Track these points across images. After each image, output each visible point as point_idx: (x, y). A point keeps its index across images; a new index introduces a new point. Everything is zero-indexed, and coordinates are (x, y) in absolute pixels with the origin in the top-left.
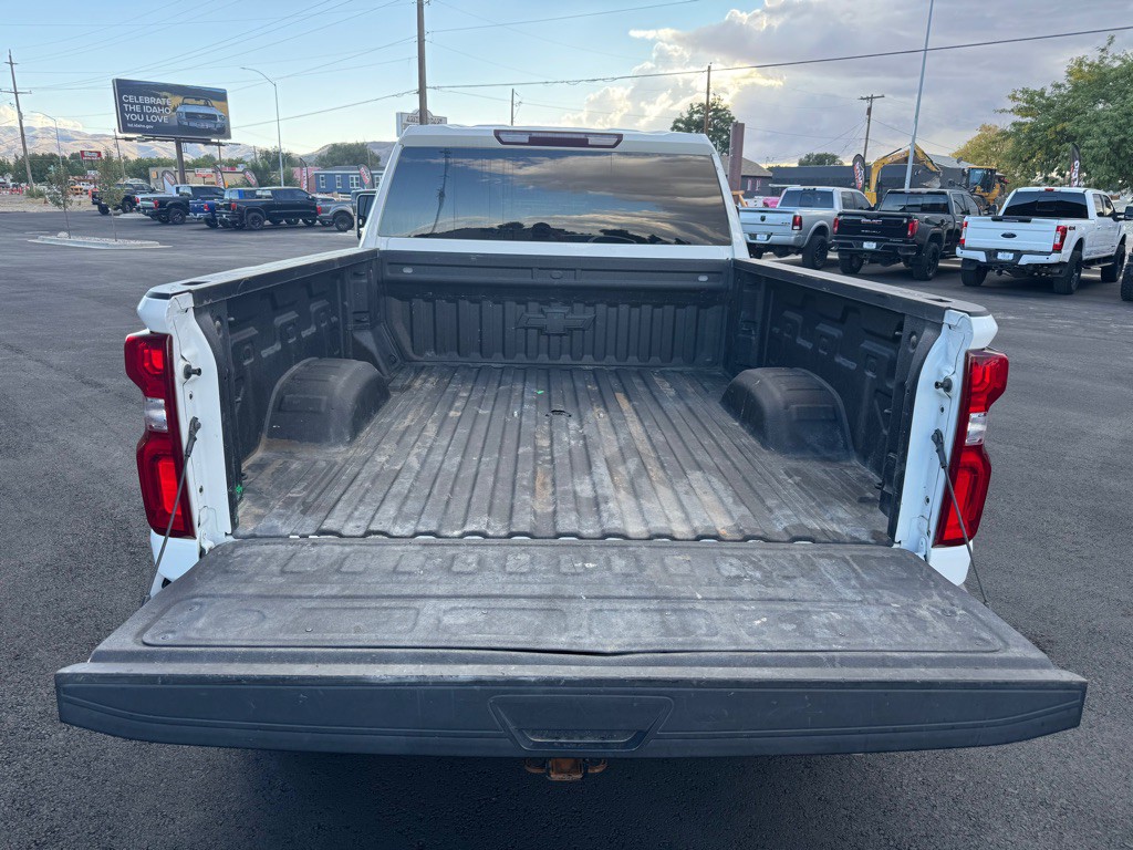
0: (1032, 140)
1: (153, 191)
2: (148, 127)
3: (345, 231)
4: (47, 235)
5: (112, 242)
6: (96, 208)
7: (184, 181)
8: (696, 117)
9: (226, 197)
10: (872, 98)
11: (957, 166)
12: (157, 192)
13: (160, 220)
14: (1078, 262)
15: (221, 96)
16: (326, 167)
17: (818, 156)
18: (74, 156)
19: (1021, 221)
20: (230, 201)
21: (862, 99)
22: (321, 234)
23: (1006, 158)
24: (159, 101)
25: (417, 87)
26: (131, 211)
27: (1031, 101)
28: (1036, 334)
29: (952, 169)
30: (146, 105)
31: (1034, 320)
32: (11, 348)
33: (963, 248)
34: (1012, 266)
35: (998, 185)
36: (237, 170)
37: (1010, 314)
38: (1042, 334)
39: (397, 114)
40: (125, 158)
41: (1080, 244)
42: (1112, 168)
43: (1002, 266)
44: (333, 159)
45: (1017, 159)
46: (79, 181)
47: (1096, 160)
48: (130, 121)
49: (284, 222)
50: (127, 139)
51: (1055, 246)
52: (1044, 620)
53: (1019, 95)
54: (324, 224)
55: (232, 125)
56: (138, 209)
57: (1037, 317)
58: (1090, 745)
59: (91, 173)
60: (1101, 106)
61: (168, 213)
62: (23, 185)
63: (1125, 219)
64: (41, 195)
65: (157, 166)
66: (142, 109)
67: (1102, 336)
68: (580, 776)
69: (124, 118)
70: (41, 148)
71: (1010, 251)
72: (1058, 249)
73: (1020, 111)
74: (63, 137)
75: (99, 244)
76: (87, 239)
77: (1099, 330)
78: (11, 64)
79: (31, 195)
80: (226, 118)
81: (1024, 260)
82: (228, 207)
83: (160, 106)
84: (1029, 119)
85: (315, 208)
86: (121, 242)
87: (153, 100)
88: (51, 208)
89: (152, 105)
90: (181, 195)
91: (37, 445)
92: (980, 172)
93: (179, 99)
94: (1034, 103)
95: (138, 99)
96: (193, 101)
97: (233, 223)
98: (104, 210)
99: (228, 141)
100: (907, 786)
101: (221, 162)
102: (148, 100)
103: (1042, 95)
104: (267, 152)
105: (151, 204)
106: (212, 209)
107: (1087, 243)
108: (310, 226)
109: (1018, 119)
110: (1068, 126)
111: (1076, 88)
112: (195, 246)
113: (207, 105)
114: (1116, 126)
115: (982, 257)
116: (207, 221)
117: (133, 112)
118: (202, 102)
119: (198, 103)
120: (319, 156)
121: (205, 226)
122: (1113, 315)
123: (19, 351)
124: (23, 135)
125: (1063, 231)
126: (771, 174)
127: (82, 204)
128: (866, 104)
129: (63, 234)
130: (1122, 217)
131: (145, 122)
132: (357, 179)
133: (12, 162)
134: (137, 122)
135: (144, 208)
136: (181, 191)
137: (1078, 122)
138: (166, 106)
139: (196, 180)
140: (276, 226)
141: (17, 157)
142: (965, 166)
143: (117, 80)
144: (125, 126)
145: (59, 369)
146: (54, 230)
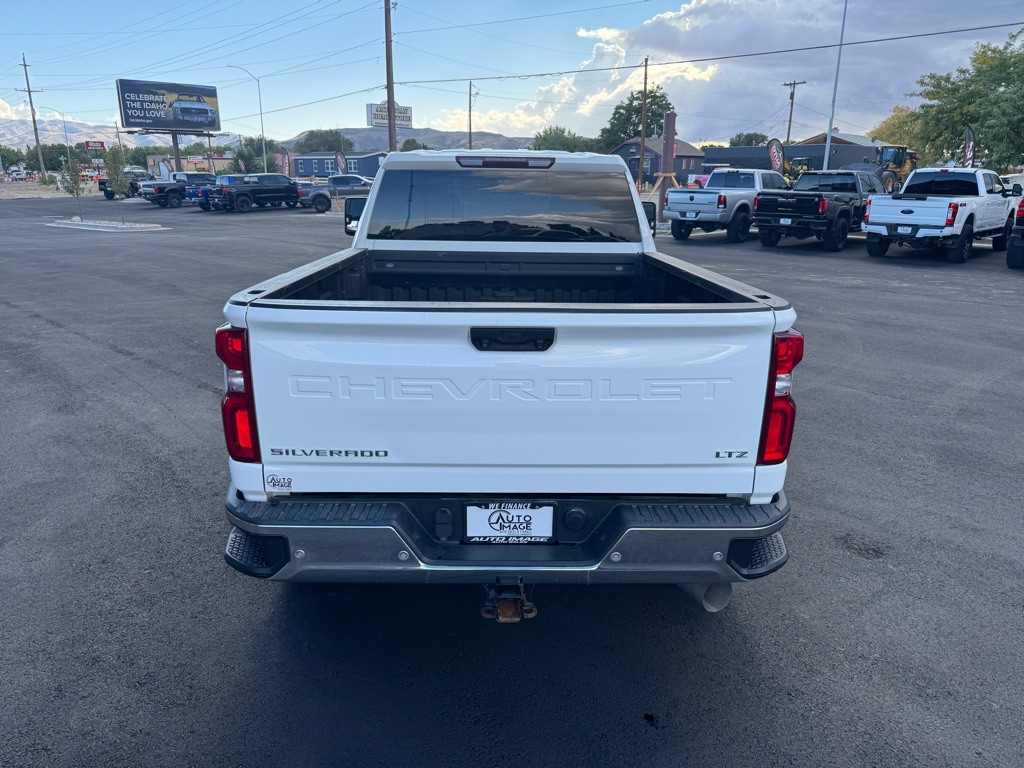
0: (939, 120)
1: (152, 178)
2: (148, 121)
3: (323, 212)
4: (62, 219)
5: (120, 225)
6: (102, 193)
7: (179, 168)
8: (635, 103)
9: (217, 183)
10: (794, 84)
11: (871, 144)
12: (155, 179)
13: (159, 203)
14: (969, 233)
15: (211, 93)
16: (303, 153)
17: (748, 136)
18: (79, 146)
19: (917, 199)
20: (222, 186)
21: (786, 85)
22: (303, 216)
23: (915, 137)
24: (157, 98)
25: (386, 83)
26: (133, 196)
27: (938, 86)
28: (926, 299)
29: (867, 147)
30: (145, 102)
31: (925, 287)
32: (53, 323)
33: (867, 223)
34: (910, 239)
35: (909, 162)
36: (225, 156)
37: (906, 282)
38: (931, 300)
39: (367, 105)
40: (125, 146)
41: (971, 218)
42: (1011, 145)
43: (901, 239)
44: (310, 146)
45: (926, 138)
46: (85, 168)
47: (997, 138)
48: (132, 117)
49: (269, 204)
50: (129, 132)
51: (948, 220)
52: (887, 531)
53: (927, 80)
54: (304, 206)
55: (221, 119)
56: (140, 195)
57: (929, 284)
58: (905, 619)
59: (95, 161)
60: (1002, 89)
61: (165, 198)
62: (35, 172)
63: (1012, 195)
64: (53, 181)
65: (154, 154)
66: (142, 105)
67: (983, 301)
68: (518, 619)
69: (126, 114)
70: (50, 139)
71: (909, 225)
72: (950, 223)
73: (928, 95)
74: (68, 128)
75: (108, 227)
76: (97, 223)
77: (981, 295)
78: (25, 65)
79: (43, 182)
80: (216, 112)
81: (921, 234)
82: (220, 192)
83: (158, 102)
84: (935, 102)
85: (297, 192)
86: (127, 225)
87: (151, 97)
88: (63, 194)
89: (151, 102)
90: (178, 181)
91: (88, 404)
92: (892, 150)
93: (175, 96)
94: (939, 86)
95: (138, 97)
96: (187, 98)
97: (224, 206)
98: (110, 196)
99: (218, 132)
100: (763, 646)
101: (210, 149)
102: (147, 97)
103: (947, 79)
104: (251, 140)
105: (152, 190)
106: (206, 193)
107: (978, 217)
108: (291, 208)
109: (927, 102)
110: (972, 108)
111: (979, 72)
112: (191, 228)
113: (200, 101)
114: (1014, 107)
115: (884, 231)
116: (201, 205)
117: (134, 108)
118: (195, 98)
119: (191, 99)
120: (298, 143)
121: (199, 209)
122: (997, 281)
123: (59, 325)
124: (36, 129)
125: (955, 208)
126: (703, 154)
127: (91, 189)
128: (789, 90)
129: (77, 219)
130: (1011, 193)
131: (145, 117)
132: (332, 163)
133: (24, 152)
134: (138, 117)
135: (146, 194)
136: (177, 177)
137: (981, 104)
138: (163, 102)
139: (190, 167)
140: (262, 208)
141: (28, 147)
142: (879, 144)
143: (121, 80)
144: (127, 121)
145: (94, 340)
146: (69, 214)
